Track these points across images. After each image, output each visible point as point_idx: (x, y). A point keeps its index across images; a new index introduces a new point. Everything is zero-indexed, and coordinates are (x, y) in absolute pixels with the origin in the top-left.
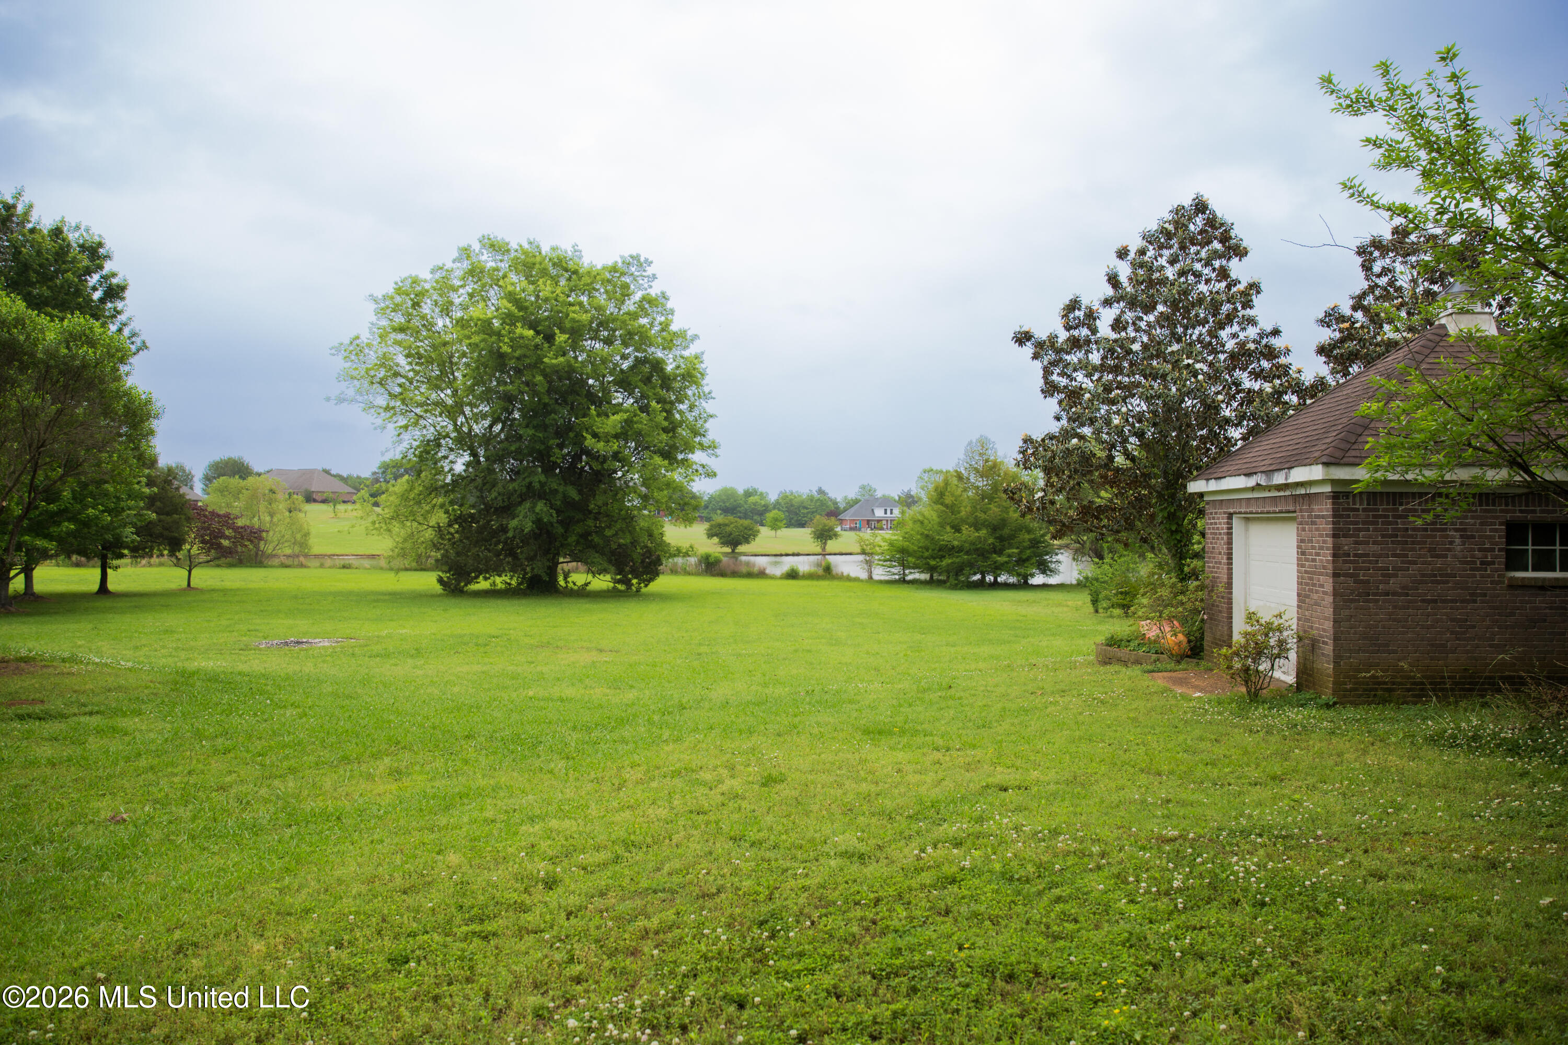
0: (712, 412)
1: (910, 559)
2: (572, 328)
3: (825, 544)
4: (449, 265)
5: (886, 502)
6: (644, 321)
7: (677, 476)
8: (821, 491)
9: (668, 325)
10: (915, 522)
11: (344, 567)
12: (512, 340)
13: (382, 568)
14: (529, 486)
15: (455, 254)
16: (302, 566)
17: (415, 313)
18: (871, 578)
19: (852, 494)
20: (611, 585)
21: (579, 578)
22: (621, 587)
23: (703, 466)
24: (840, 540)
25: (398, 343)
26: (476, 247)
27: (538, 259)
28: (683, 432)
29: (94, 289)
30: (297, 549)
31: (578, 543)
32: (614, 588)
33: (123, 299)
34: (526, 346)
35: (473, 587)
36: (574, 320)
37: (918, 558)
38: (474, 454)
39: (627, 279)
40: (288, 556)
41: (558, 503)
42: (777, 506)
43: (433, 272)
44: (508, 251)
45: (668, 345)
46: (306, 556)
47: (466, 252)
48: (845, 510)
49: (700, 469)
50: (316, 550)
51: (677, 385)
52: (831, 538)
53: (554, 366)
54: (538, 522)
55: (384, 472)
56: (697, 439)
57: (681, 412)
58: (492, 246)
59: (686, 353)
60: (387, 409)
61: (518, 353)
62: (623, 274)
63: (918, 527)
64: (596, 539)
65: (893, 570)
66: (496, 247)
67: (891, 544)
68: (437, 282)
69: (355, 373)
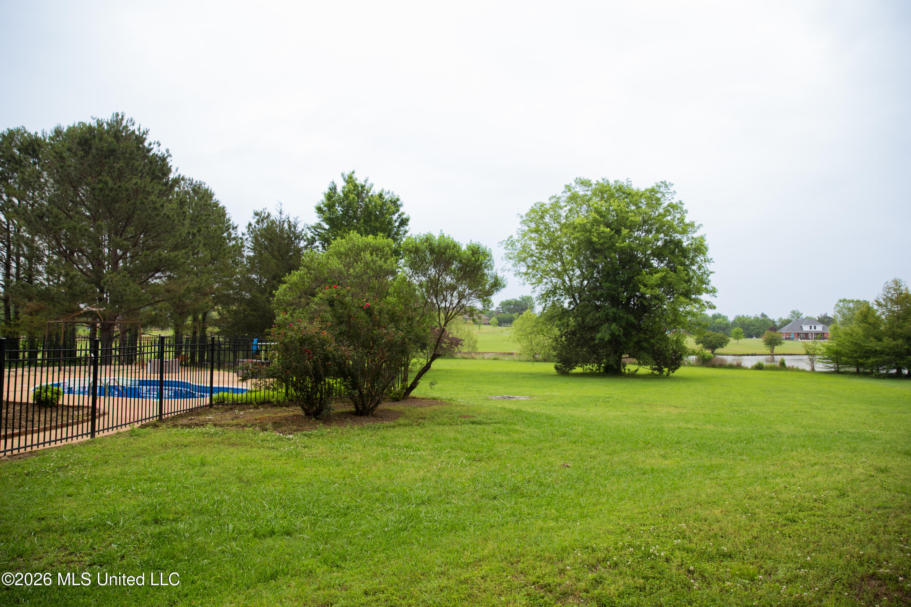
0: (712, 270)
1: (843, 358)
2: (631, 225)
3: (773, 348)
4: (559, 194)
5: (810, 321)
6: (669, 218)
7: (693, 308)
8: (763, 315)
9: (683, 220)
10: (846, 334)
11: (495, 359)
12: (598, 234)
13: (515, 360)
14: (607, 315)
15: (563, 189)
16: (473, 358)
17: (541, 222)
18: (813, 369)
19: (786, 316)
20: (651, 371)
21: (631, 367)
22: (656, 372)
23: (707, 303)
24: (783, 346)
25: (531, 239)
26: (574, 184)
27: (607, 188)
28: (695, 282)
29: (396, 221)
30: (470, 350)
31: (634, 347)
32: (652, 373)
33: (407, 225)
34: (605, 237)
35: (574, 371)
36: (631, 221)
37: (849, 358)
38: (574, 297)
39: (659, 195)
40: (466, 353)
41: (624, 324)
42: (734, 324)
43: (550, 199)
44: (591, 185)
45: (684, 232)
46: (476, 353)
47: (568, 188)
48: (781, 327)
49: (705, 304)
50: (480, 350)
51: (691, 255)
52: (777, 344)
53: (621, 248)
54: (612, 334)
55: (502, 308)
56: (704, 286)
57: (694, 271)
58: (582, 183)
59: (695, 235)
60: (526, 274)
61: (601, 241)
62: (657, 193)
63: (848, 338)
64: (645, 344)
65: (829, 365)
66: (585, 183)
67: (828, 348)
68: (552, 204)
69: (512, 256)
